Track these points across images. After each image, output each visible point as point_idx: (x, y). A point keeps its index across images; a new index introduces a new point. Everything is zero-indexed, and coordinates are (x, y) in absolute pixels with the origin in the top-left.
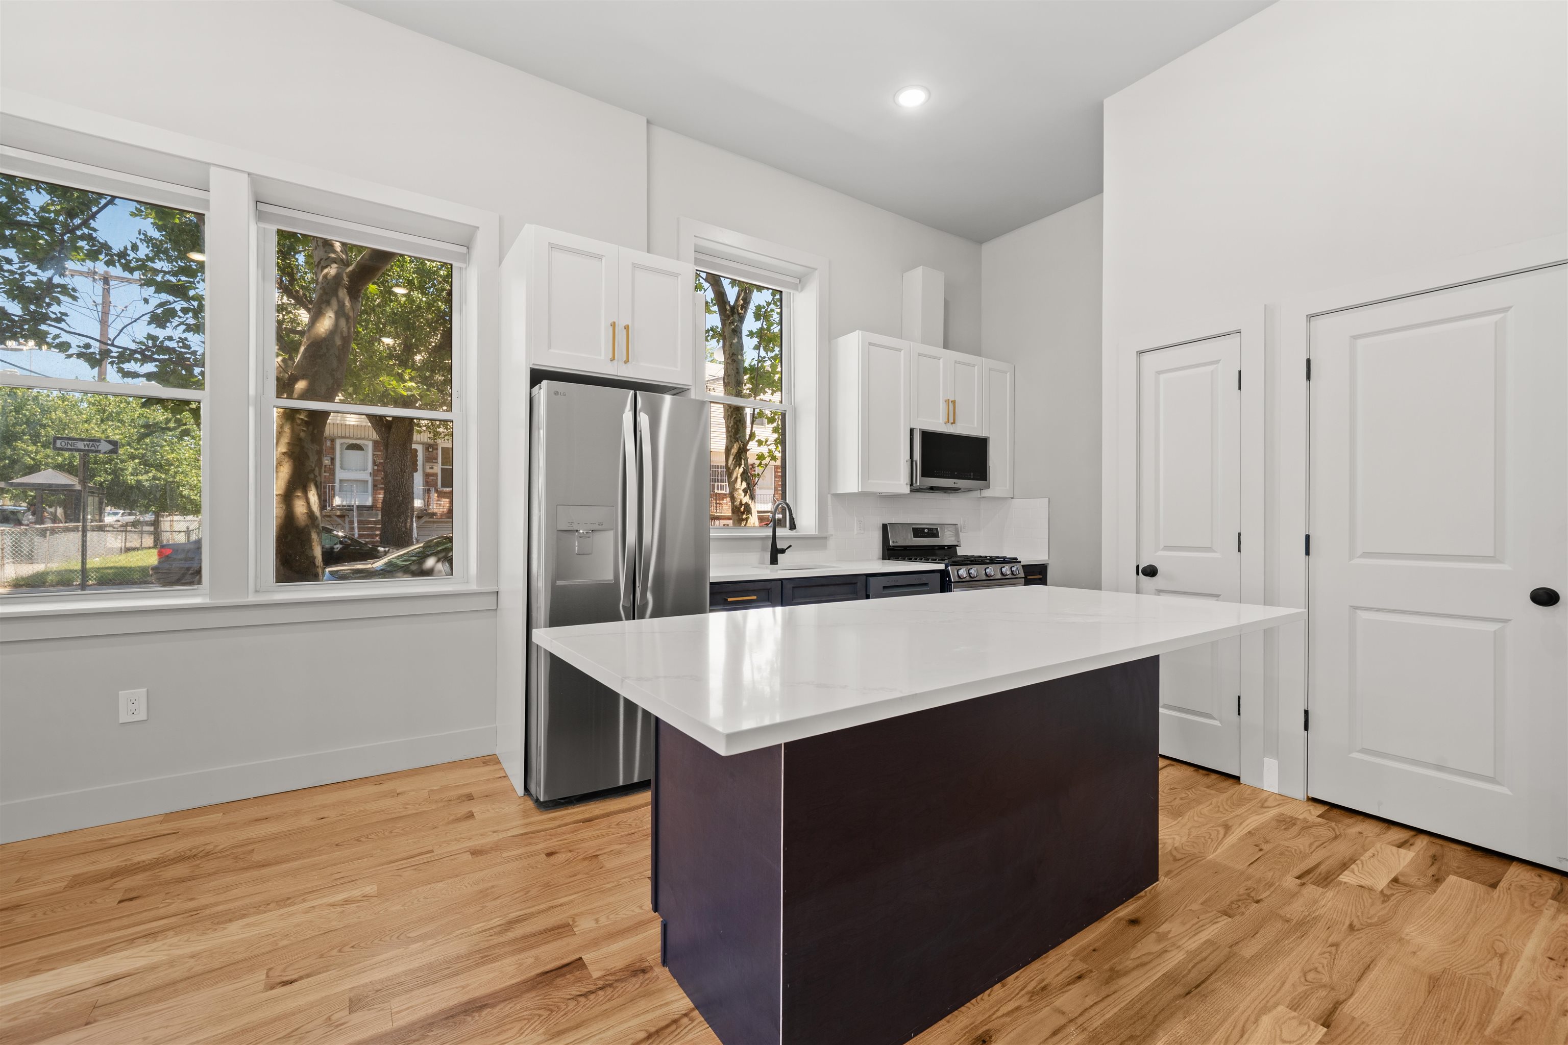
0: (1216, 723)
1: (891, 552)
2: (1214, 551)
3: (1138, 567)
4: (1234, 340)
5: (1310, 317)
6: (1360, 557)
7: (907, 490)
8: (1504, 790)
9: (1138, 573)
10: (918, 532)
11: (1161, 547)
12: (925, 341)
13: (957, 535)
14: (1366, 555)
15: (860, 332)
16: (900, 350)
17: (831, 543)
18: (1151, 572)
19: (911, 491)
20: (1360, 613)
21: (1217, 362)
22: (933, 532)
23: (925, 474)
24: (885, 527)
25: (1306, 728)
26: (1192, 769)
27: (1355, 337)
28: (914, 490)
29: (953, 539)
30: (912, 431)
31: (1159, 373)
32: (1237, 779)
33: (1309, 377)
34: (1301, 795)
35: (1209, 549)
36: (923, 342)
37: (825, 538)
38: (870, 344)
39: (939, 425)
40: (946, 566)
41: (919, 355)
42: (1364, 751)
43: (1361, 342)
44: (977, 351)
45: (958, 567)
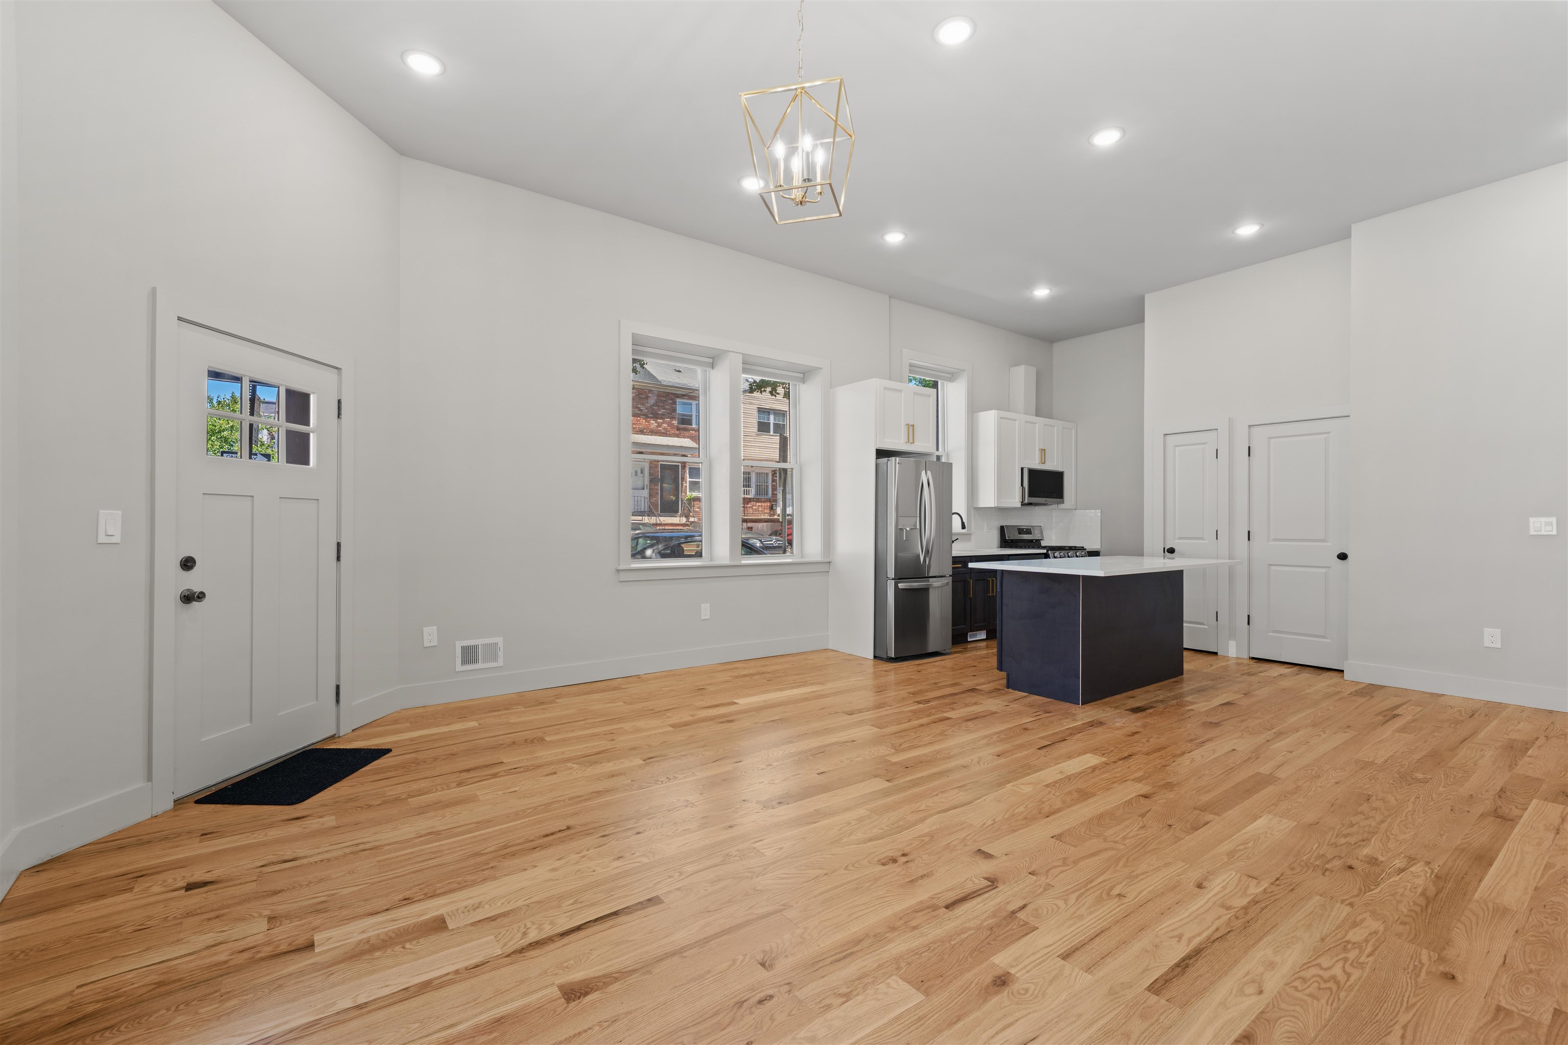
0: (1206, 627)
1: (1005, 542)
2: (1204, 540)
3: (1164, 549)
4: (1215, 433)
5: (1250, 426)
6: (1272, 541)
7: (1019, 505)
8: (1329, 641)
9: (1164, 552)
10: (1021, 531)
11: (1177, 538)
12: (1026, 413)
13: (1042, 533)
14: (1275, 540)
15: (996, 411)
16: (1015, 420)
17: (973, 537)
18: (1171, 551)
19: (1022, 505)
20: (1273, 568)
21: (1206, 443)
22: (1028, 532)
23: (1030, 496)
24: (1002, 528)
25: (1249, 624)
26: (1193, 652)
27: (1270, 438)
28: (1023, 504)
29: (1040, 535)
30: (1022, 469)
31: (1176, 446)
32: (1216, 653)
33: (1249, 455)
34: (1246, 656)
35: (1202, 539)
36: (1025, 414)
37: (970, 534)
38: (1001, 418)
39: (1036, 465)
40: (1047, 551)
41: (1026, 422)
42: (1274, 631)
43: (1272, 440)
44: (1050, 417)
45: (1054, 552)
